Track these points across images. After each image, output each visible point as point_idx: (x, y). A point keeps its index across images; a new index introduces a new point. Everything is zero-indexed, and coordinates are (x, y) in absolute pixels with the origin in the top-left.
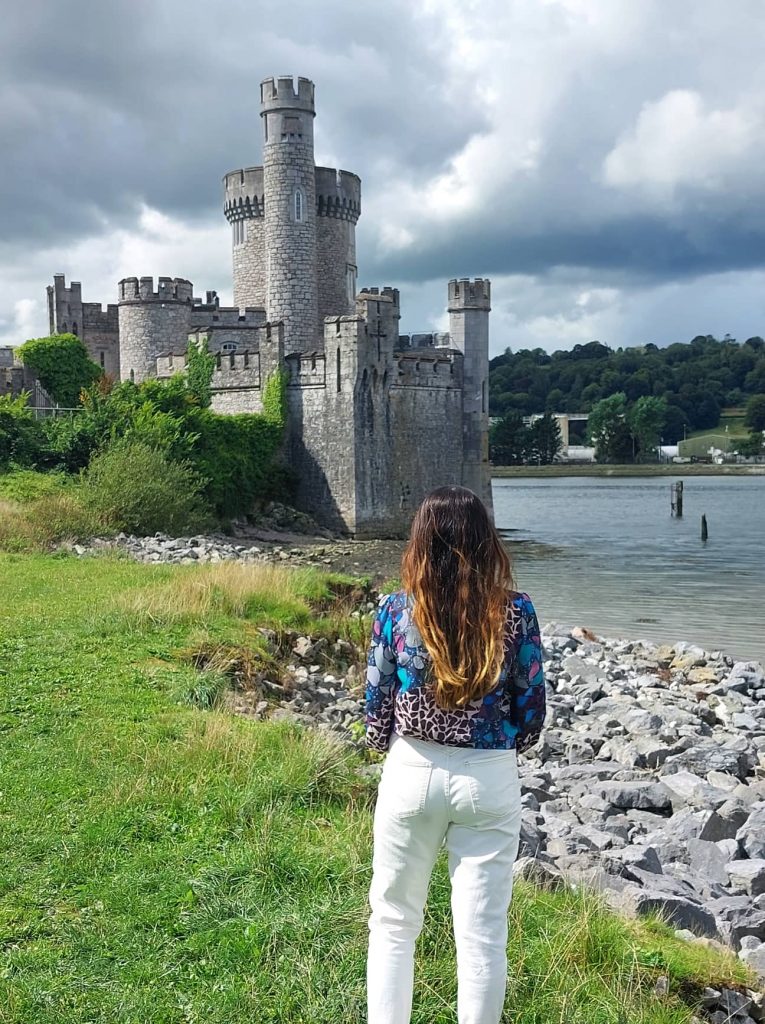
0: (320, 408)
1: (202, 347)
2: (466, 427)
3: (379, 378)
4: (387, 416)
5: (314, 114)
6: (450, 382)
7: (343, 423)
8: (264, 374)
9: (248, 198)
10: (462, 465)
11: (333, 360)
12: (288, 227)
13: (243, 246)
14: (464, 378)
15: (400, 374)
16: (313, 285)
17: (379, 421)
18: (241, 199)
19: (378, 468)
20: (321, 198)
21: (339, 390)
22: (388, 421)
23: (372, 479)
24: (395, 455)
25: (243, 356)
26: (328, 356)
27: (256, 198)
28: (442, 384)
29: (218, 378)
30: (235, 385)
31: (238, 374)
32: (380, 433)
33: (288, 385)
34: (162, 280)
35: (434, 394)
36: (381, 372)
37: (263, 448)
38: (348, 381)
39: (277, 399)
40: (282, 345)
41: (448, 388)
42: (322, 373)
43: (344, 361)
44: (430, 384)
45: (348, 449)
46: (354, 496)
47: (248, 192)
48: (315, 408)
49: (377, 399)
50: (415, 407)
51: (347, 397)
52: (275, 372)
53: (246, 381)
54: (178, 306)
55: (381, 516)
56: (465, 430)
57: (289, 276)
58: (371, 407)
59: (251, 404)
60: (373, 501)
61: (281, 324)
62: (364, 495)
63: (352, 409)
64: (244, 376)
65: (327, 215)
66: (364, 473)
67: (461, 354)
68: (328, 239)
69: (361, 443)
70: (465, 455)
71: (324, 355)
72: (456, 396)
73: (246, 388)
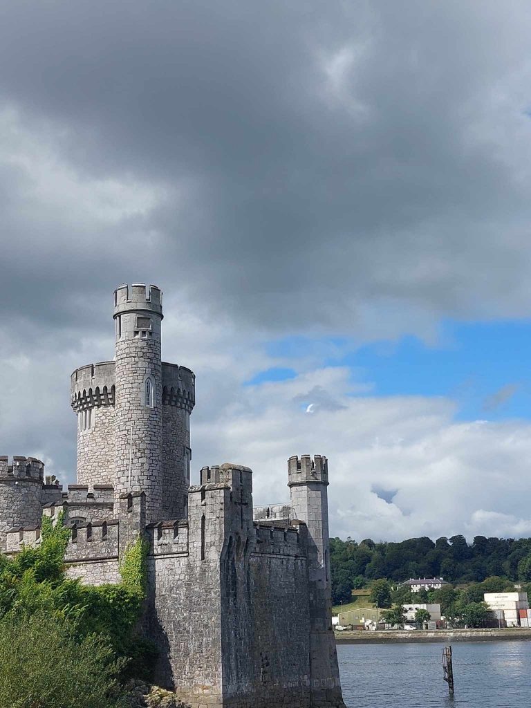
0: (182, 577)
1: (57, 520)
2: (311, 595)
3: (242, 545)
4: (248, 584)
5: (162, 317)
6: (297, 551)
7: (208, 591)
8: (124, 544)
9: (98, 388)
10: (310, 633)
11: (197, 528)
12: (140, 412)
13: (90, 431)
14: (308, 547)
15: (258, 542)
16: (160, 463)
17: (241, 588)
18: (91, 390)
19: (241, 639)
20: (165, 388)
21: (203, 558)
22: (248, 590)
23: (237, 651)
24: (255, 624)
25: (101, 528)
26: (191, 525)
27: (105, 388)
28: (292, 552)
29: (72, 551)
30: (91, 556)
31: (95, 545)
32: (242, 602)
33: (148, 555)
34: (16, 459)
35: (285, 563)
36: (243, 540)
37: (126, 620)
38: (213, 548)
39: (137, 569)
40: (143, 513)
41: (296, 556)
42: (186, 541)
43: (209, 528)
44: (281, 552)
45: (216, 619)
46: (220, 669)
47: (99, 382)
48: (177, 577)
49: (240, 567)
50: (270, 575)
51: (212, 564)
52: (135, 542)
53: (104, 552)
54: (30, 484)
55: (245, 690)
56: (312, 598)
57: (139, 455)
58: (234, 575)
59: (108, 576)
60: (237, 675)
61: (143, 495)
62: (230, 668)
63: (218, 577)
64: (102, 547)
65: (170, 404)
66: (229, 644)
67: (305, 524)
68: (170, 424)
69: (226, 612)
70: (312, 623)
71: (187, 524)
72: (302, 565)
73: (103, 560)
